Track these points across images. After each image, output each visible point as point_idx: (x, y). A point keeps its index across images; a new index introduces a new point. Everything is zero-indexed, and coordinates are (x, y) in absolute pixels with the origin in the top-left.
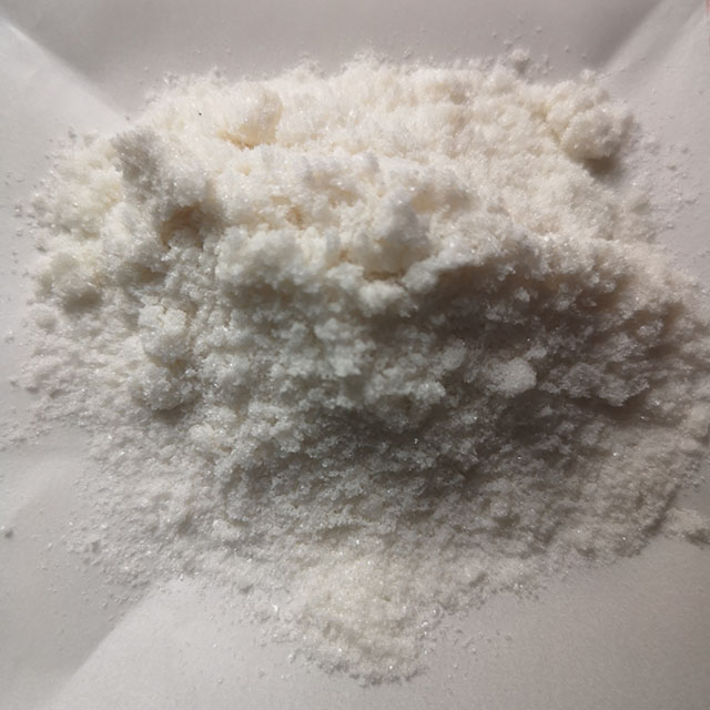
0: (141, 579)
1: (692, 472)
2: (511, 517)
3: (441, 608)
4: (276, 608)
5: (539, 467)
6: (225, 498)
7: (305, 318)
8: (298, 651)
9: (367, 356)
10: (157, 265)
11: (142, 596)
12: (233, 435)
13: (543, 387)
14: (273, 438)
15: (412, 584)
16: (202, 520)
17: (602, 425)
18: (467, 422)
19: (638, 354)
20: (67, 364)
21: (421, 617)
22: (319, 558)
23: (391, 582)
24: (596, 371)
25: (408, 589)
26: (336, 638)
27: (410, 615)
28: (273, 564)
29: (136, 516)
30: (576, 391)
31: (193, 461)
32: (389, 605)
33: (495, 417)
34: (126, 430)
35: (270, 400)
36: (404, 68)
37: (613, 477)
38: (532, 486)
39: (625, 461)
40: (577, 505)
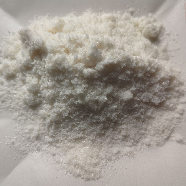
0: (25, 152)
1: (178, 123)
2: (127, 135)
3: (107, 160)
4: (62, 160)
5: (135, 121)
6: (48, 130)
7: (69, 78)
8: (67, 172)
9: (86, 88)
10: (30, 66)
11: (25, 157)
12: (50, 112)
13: (135, 99)
14: (61, 112)
15: (99, 154)
16: (42, 136)
17: (153, 110)
18: (114, 108)
19: (162, 90)
20: (6, 93)
21: (102, 162)
22: (74, 146)
23: (93, 153)
24: (151, 95)
25: (98, 155)
26: (78, 168)
27: (98, 162)
28: (61, 148)
29: (24, 135)
30: (144, 100)
31: (40, 120)
32: (93, 159)
33: (122, 107)
34: (22, 112)
35: (60, 102)
36: (100, 14)
37: (156, 125)
38: (133, 127)
39: (159, 120)
40: (146, 132)
